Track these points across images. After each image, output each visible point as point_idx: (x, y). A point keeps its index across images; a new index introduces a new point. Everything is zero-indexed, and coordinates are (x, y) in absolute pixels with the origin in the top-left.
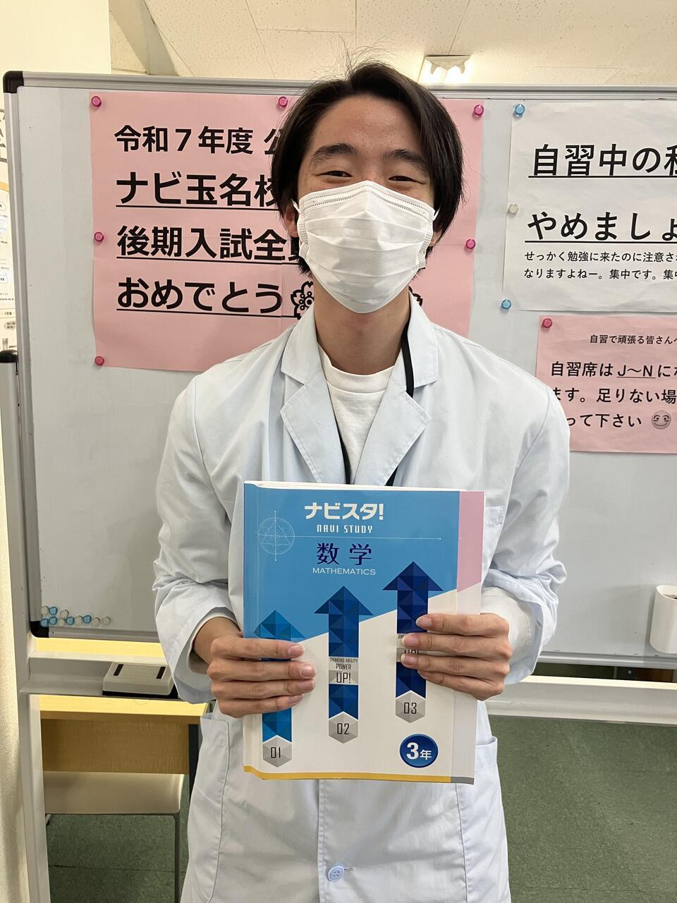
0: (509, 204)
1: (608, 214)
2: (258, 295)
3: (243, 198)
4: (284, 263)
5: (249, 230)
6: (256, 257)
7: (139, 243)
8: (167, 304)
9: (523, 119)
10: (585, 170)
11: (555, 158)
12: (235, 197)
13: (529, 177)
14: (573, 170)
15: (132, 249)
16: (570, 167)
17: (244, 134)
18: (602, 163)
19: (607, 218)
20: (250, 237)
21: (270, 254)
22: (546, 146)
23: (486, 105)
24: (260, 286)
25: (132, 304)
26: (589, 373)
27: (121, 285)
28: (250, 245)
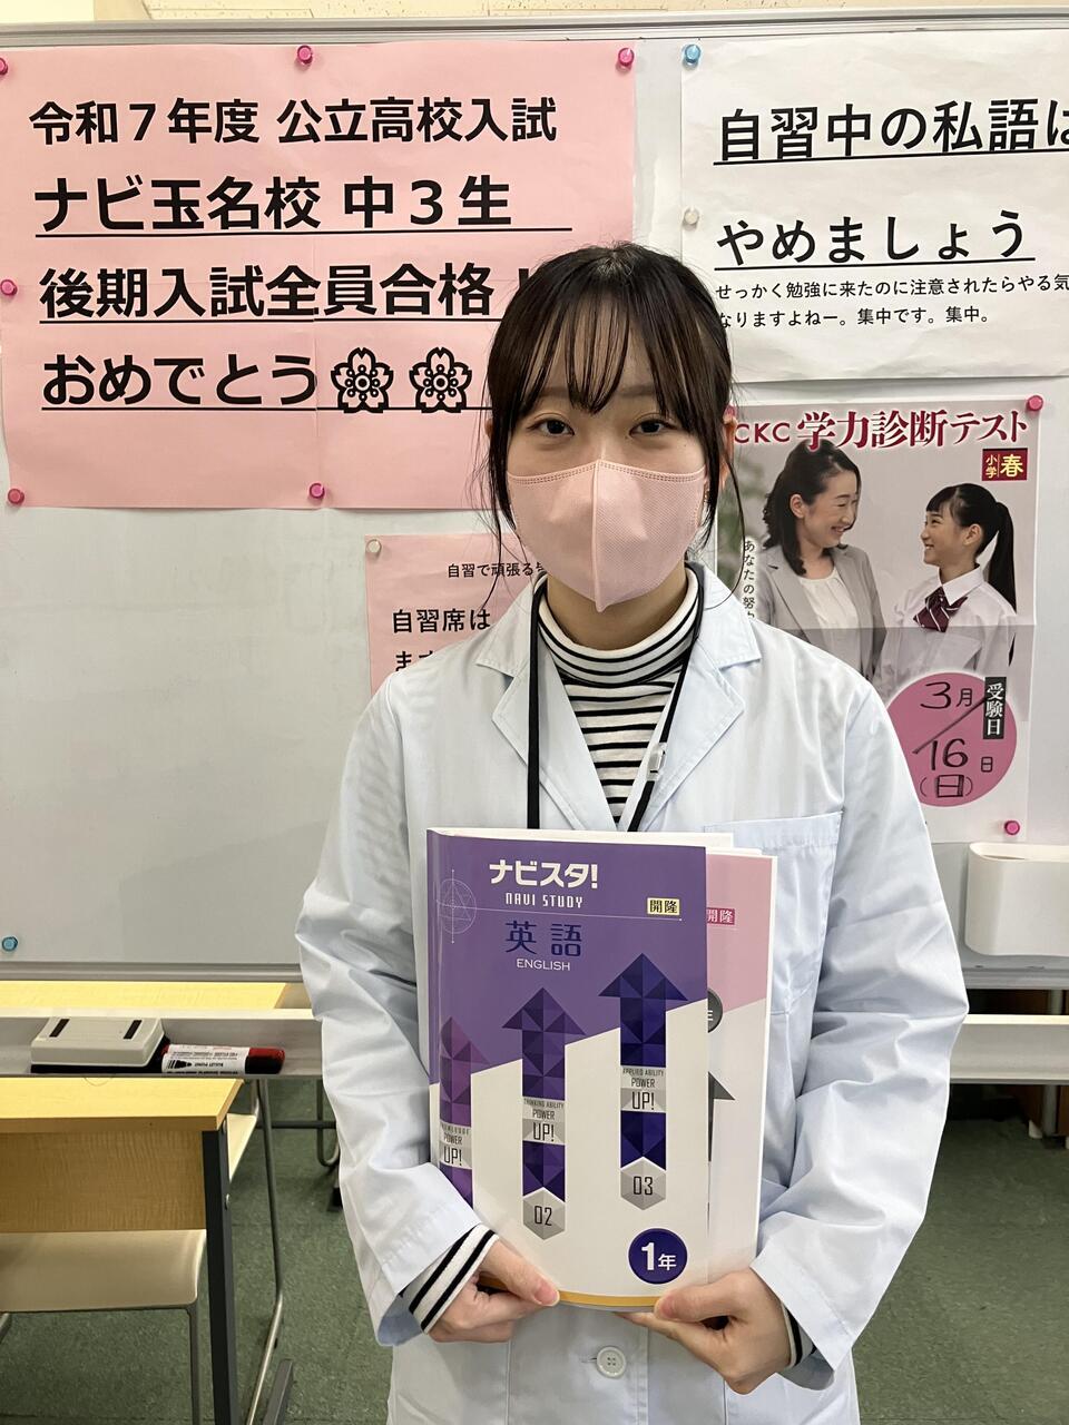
0: (685, 210)
1: (847, 220)
2: (277, 374)
3: (246, 215)
4: (316, 320)
5: (257, 268)
6: (271, 312)
7: (76, 297)
8: (125, 396)
9: (698, 69)
10: (804, 149)
11: (755, 130)
12: (233, 216)
13: (715, 164)
14: (785, 150)
15: (64, 307)
16: (781, 145)
17: (242, 109)
18: (832, 136)
19: (847, 227)
20: (260, 280)
21: (293, 305)
22: (739, 111)
23: (638, 47)
24: (279, 359)
25: (68, 398)
27: (48, 367)
28: (261, 292)
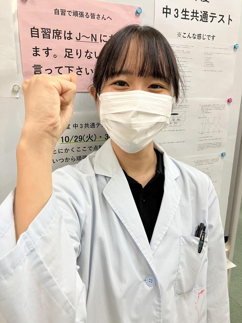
26: (57, 37)
